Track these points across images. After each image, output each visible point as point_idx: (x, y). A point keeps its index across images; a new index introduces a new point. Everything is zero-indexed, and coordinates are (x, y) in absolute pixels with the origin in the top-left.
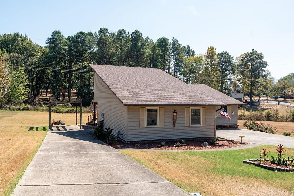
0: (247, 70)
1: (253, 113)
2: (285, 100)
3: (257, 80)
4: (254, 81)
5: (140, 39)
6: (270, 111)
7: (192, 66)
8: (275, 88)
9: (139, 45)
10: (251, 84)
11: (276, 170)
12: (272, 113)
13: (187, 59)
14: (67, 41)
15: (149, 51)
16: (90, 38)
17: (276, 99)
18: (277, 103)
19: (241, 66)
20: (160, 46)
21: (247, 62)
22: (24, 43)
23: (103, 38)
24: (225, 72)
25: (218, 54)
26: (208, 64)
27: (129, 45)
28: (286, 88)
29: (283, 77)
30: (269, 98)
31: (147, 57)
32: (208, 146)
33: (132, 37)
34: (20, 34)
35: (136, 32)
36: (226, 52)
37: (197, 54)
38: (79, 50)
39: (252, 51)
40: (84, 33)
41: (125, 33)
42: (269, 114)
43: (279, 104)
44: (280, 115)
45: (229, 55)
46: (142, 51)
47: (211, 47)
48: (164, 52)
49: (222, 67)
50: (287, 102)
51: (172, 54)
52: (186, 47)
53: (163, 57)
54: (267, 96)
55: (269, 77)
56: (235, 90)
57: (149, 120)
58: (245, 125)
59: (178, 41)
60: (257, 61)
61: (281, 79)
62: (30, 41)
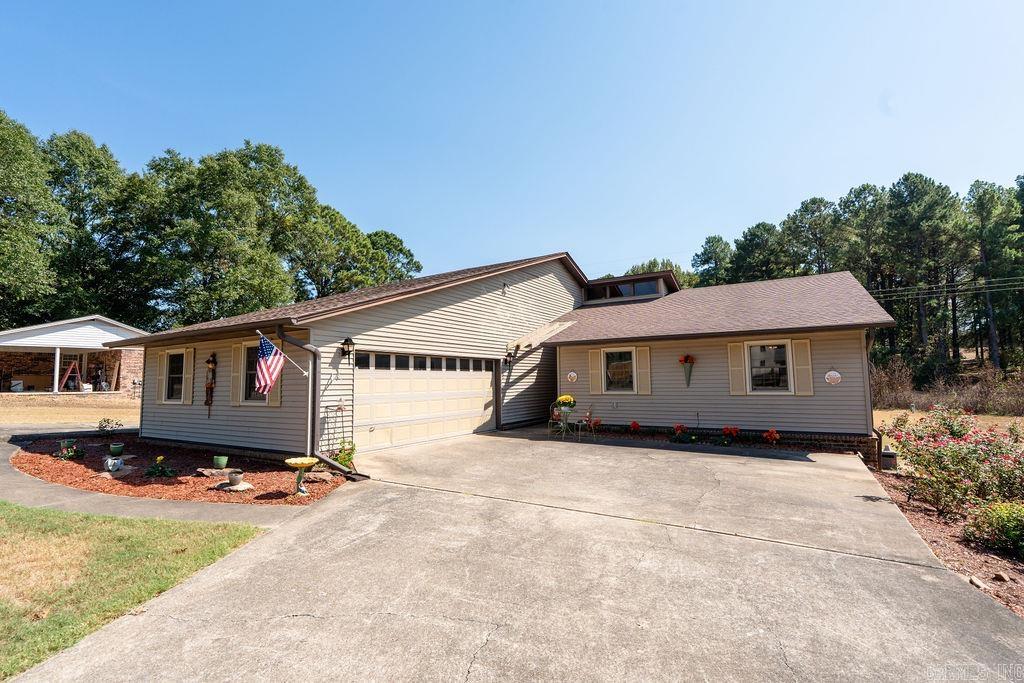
35: (906, 178)
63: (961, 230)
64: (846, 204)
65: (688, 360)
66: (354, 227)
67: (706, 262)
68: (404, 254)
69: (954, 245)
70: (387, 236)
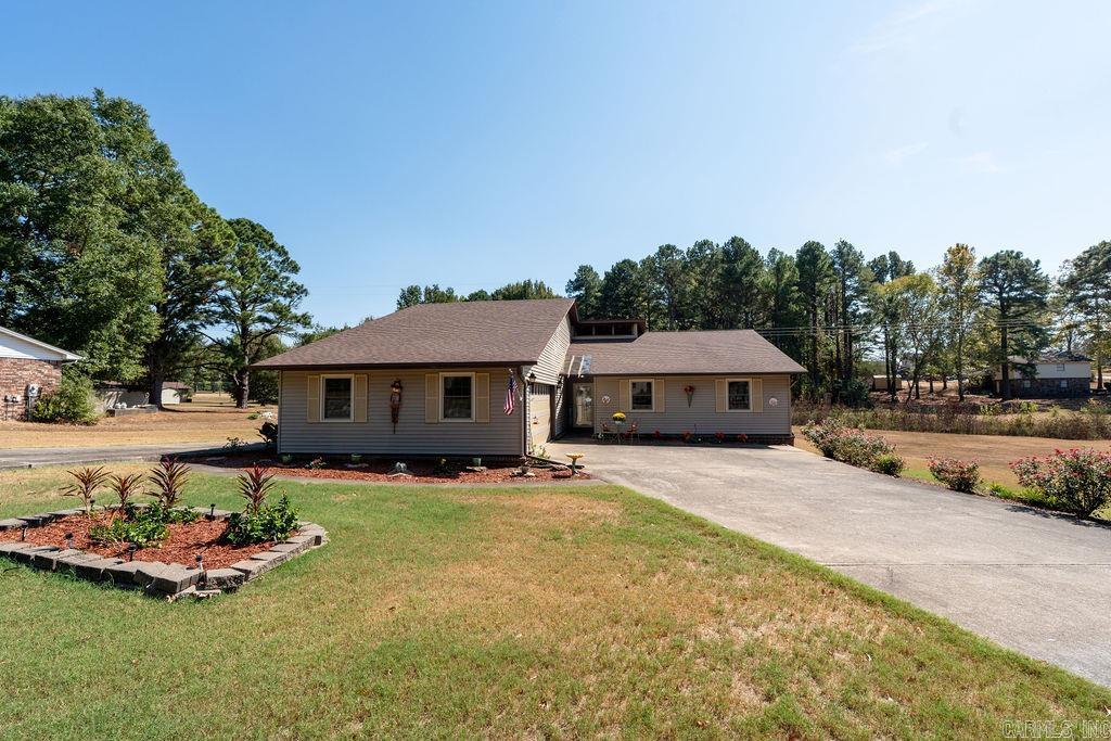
5: (744, 255)
9: (740, 267)
13: (884, 286)
20: (800, 263)
24: (1010, 306)
25: (984, 261)
26: (949, 291)
33: (725, 252)
34: (533, 282)
35: (734, 240)
37: (919, 270)
40: (630, 262)
41: (709, 247)
46: (745, 279)
47: (958, 245)
48: (813, 276)
49: (1000, 294)
52: (888, 256)
58: (809, 437)
59: (851, 247)
63: (767, 287)
64: (692, 253)
65: (691, 389)
66: (213, 211)
67: (577, 288)
68: (277, 250)
69: (760, 297)
70: (253, 227)
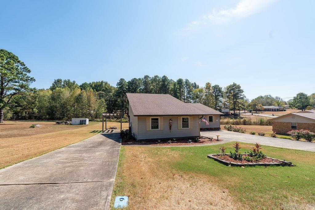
0: (231, 95)
1: (235, 120)
2: (256, 112)
3: (238, 100)
4: (236, 101)
5: (167, 80)
6: (246, 119)
7: (197, 94)
8: (249, 105)
9: (166, 83)
10: (234, 103)
11: (229, 165)
12: (247, 120)
13: (194, 90)
14: (127, 84)
15: (172, 87)
16: (140, 81)
17: (250, 111)
18: (251, 114)
19: (227, 93)
20: (178, 84)
21: (230, 90)
22: (106, 86)
23: (147, 81)
24: (217, 97)
25: (213, 87)
26: (206, 93)
27: (160, 84)
28: (257, 105)
29: (254, 99)
30: (246, 111)
31: (171, 90)
32: (191, 143)
33: (162, 79)
34: (104, 81)
36: (217, 85)
37: (200, 87)
38: (133, 88)
39: (233, 84)
40: (136, 79)
41: (158, 78)
42: (245, 121)
43: (252, 114)
44: (252, 121)
45: (219, 87)
46: (167, 87)
47: (208, 83)
48: (180, 87)
49: (215, 94)
50: (258, 113)
51: (186, 88)
52: (194, 83)
53: (180, 90)
54: (245, 110)
55: (245, 99)
56: (224, 107)
57: (153, 125)
58: (225, 128)
59: (188, 81)
60: (237, 89)
61: (253, 100)
62: (109, 85)
